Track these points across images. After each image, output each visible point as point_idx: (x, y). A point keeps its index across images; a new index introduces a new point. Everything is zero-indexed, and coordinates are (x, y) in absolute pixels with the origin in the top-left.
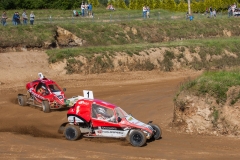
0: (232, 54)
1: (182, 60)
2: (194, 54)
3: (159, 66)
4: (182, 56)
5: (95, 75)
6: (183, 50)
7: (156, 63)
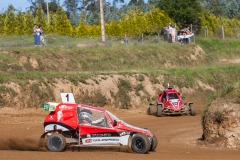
0: (208, 87)
1: (141, 93)
2: (157, 86)
3: (112, 100)
4: (141, 88)
5: (33, 110)
6: (142, 79)
7: (109, 96)
